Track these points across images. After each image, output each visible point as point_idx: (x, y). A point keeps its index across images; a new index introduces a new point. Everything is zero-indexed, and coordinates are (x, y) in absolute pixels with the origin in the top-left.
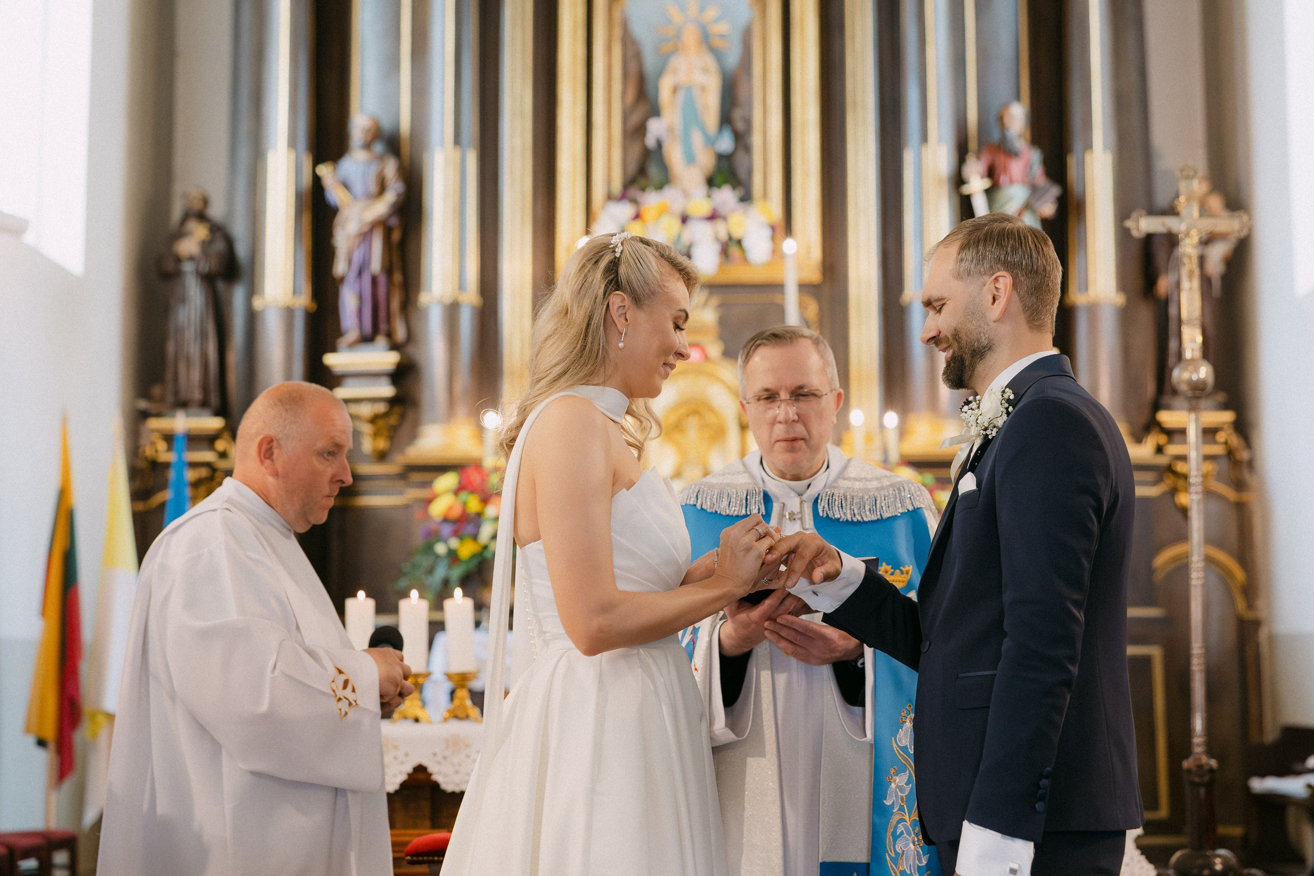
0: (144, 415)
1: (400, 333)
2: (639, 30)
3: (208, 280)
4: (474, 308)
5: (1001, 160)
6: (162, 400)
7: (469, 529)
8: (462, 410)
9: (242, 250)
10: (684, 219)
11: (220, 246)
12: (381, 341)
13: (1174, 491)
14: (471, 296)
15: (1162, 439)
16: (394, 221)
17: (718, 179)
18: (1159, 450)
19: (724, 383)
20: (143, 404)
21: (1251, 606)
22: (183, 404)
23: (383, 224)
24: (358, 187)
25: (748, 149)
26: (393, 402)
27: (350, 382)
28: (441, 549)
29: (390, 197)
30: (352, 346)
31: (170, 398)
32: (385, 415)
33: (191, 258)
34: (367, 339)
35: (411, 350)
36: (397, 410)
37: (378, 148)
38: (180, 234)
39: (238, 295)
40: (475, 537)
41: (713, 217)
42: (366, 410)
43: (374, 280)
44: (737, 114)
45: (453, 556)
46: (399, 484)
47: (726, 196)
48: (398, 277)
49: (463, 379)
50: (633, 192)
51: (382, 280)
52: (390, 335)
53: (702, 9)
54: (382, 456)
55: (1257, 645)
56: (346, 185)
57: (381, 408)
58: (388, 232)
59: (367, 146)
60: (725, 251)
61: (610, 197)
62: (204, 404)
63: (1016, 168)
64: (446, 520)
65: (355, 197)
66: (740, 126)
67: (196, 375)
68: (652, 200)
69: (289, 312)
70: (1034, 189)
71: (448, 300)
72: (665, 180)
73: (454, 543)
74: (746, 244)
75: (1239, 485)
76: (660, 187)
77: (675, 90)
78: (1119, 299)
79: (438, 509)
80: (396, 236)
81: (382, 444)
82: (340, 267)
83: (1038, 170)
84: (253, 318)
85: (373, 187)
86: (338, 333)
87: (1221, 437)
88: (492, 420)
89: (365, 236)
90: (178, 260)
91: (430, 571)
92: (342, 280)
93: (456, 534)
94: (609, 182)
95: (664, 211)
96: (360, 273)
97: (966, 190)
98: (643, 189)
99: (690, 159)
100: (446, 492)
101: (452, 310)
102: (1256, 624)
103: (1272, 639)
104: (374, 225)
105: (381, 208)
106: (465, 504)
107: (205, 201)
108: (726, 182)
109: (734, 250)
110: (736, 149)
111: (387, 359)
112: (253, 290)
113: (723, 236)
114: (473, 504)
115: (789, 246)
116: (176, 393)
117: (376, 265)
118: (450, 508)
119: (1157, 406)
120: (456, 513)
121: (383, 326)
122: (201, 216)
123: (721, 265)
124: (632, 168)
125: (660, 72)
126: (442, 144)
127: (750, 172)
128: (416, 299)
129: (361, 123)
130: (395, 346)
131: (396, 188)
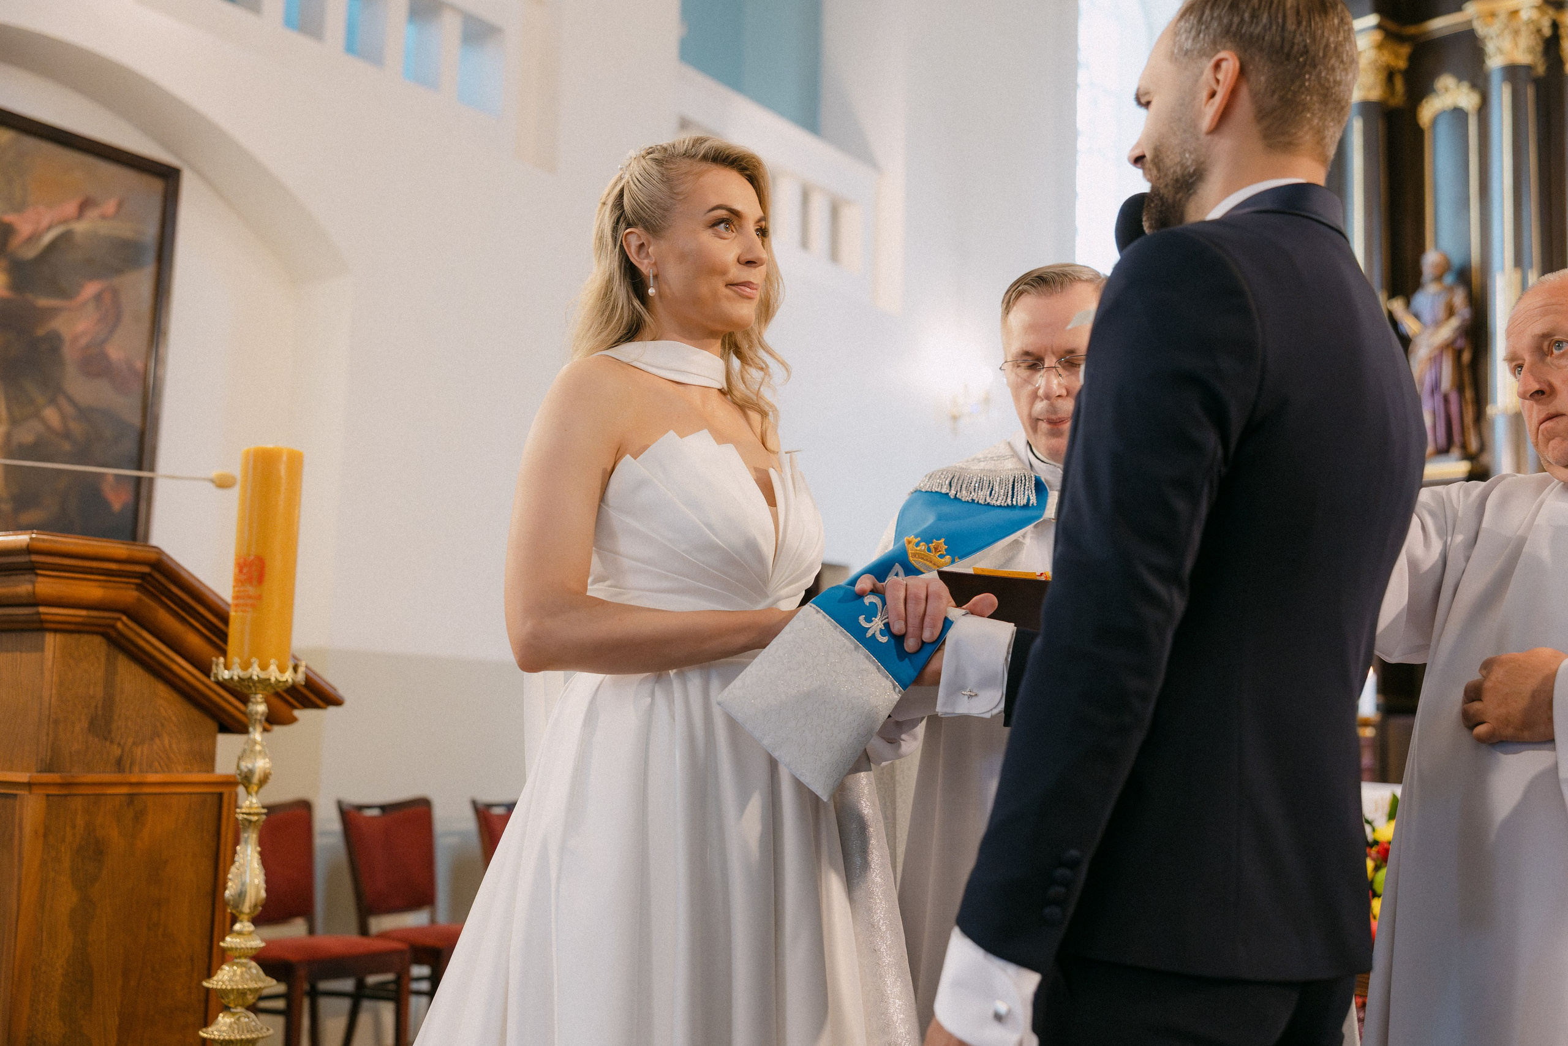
1: (1474, 445)
12: (1456, 452)
16: (1461, 343)
23: (1452, 346)
24: (1428, 317)
34: (1443, 451)
35: (1485, 459)
37: (1449, 279)
43: (1446, 399)
48: (1469, 394)
51: (1454, 398)
52: (1464, 446)
56: (1417, 316)
58: (1458, 355)
59: (1439, 278)
65: (1425, 325)
71: (1512, 412)
80: (1466, 357)
85: (1442, 314)
89: (1435, 360)
96: (1432, 393)
104: (1443, 348)
105: (1447, 331)
111: (1460, 467)
117: (1446, 383)
121: (1457, 438)
126: (1503, 269)
128: (1485, 412)
129: (1431, 259)
130: (1467, 456)
131: (1463, 312)
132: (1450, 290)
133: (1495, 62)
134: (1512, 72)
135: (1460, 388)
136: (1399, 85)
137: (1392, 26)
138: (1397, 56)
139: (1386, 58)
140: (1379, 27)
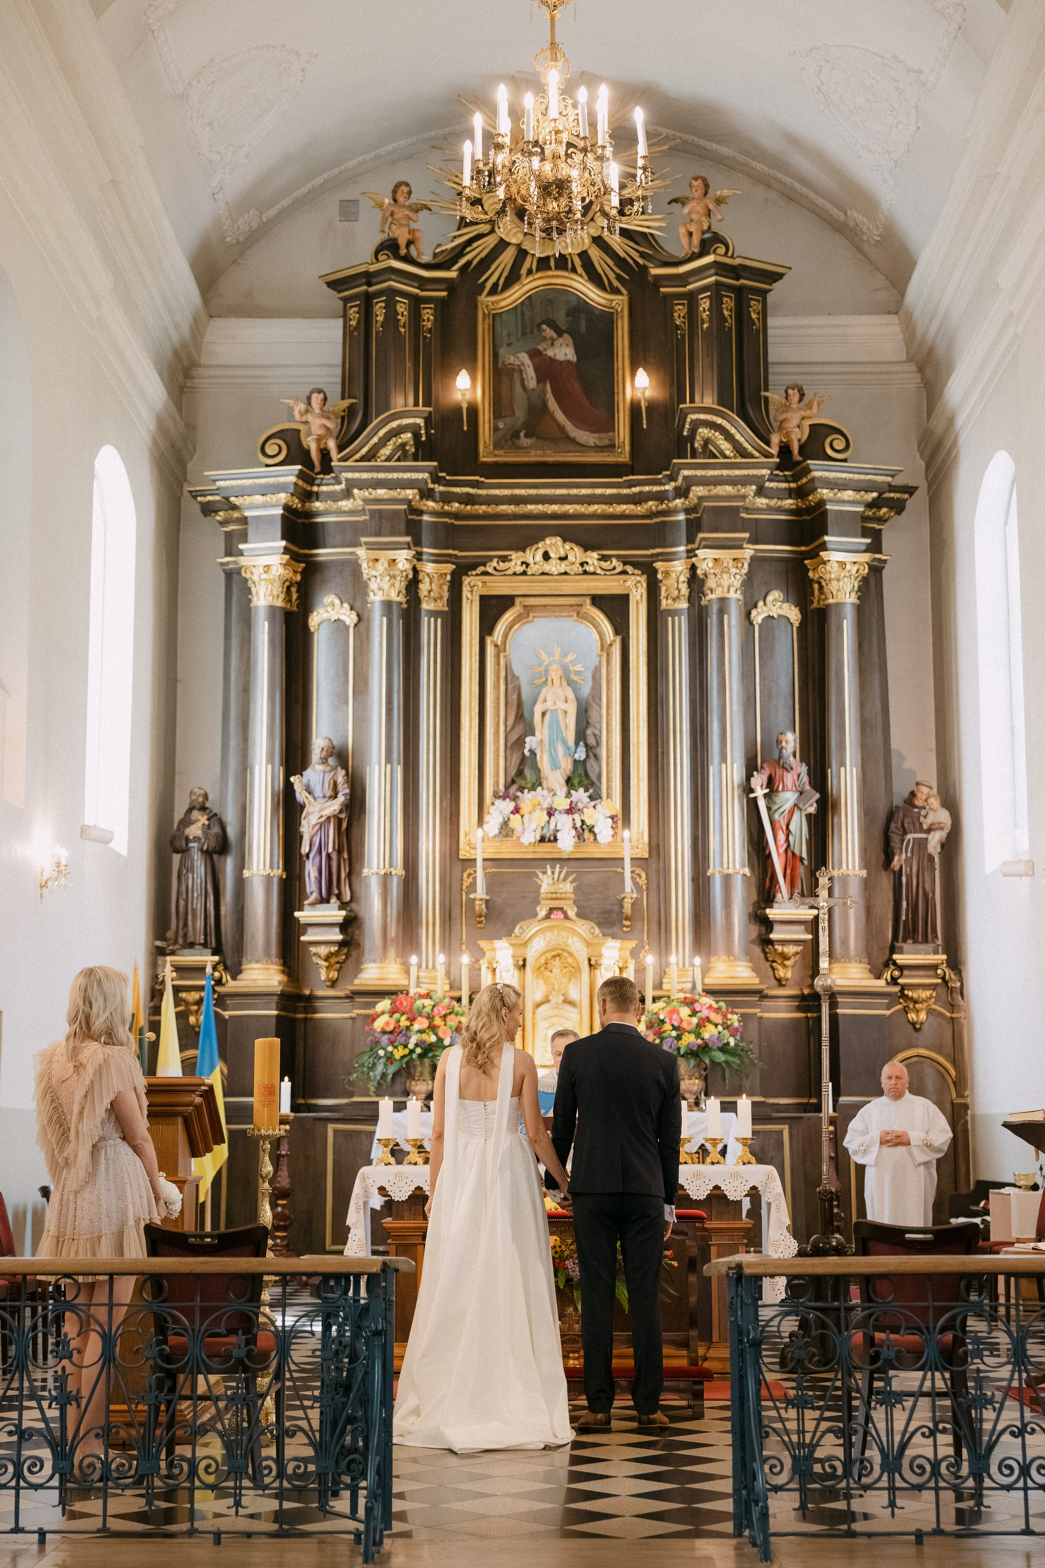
0: (161, 952)
1: (347, 897)
2: (518, 670)
3: (208, 854)
4: (399, 877)
5: (779, 772)
6: (176, 942)
7: (401, 1039)
8: (392, 952)
9: (232, 832)
10: (550, 814)
11: (216, 830)
12: (333, 900)
13: (906, 1010)
14: (399, 870)
15: (896, 973)
16: (343, 816)
17: (576, 781)
18: (894, 981)
19: (580, 935)
20: (158, 943)
21: (960, 1095)
22: (192, 945)
24: (318, 793)
25: (597, 758)
26: (342, 944)
27: (310, 930)
28: (381, 1053)
29: (341, 798)
30: (312, 904)
31: (180, 940)
32: (337, 954)
33: (196, 839)
34: (324, 900)
36: (345, 950)
37: (331, 761)
38: (186, 822)
39: (229, 864)
40: (406, 1046)
41: (570, 811)
42: (323, 950)
43: (329, 856)
44: (589, 732)
45: (390, 1058)
46: (347, 1003)
47: (580, 795)
48: (346, 856)
49: (392, 931)
50: (512, 790)
51: (334, 856)
52: (339, 896)
53: (564, 655)
54: (333, 984)
55: (966, 1122)
56: (309, 789)
57: (334, 949)
58: (339, 821)
59: (324, 761)
60: (580, 836)
61: (496, 796)
62: (205, 945)
63: (789, 779)
64: (384, 1032)
65: (315, 798)
66: (591, 741)
67: (200, 923)
68: (527, 798)
69: (269, 878)
70: (801, 793)
71: (382, 872)
72: (537, 784)
73: (390, 1049)
74: (596, 830)
75: (953, 1007)
76: (533, 788)
77: (544, 714)
78: (864, 873)
79: (379, 1024)
80: (344, 825)
81: (334, 974)
82: (305, 849)
83: (805, 779)
84: (241, 884)
85: (329, 793)
86: (303, 895)
87: (939, 971)
88: (414, 959)
89: (323, 826)
90: (187, 840)
91: (373, 1067)
92: (308, 856)
93: (392, 1043)
94: (497, 783)
95: (536, 806)
96: (319, 852)
97: (752, 795)
98: (521, 789)
99: (555, 766)
100: (383, 1013)
101: (386, 879)
102: (966, 1107)
103: (973, 1117)
104: (329, 818)
105: (334, 807)
106: (398, 1021)
107: (206, 796)
108: (580, 784)
109: (587, 834)
110: (588, 756)
111: (339, 915)
112: (241, 865)
113: (579, 824)
114: (404, 1022)
115: (626, 834)
116: (185, 935)
117: (331, 845)
118: (387, 1023)
119: (893, 950)
120: (390, 1028)
121: (335, 891)
122: (203, 808)
123: (576, 846)
124: (513, 772)
125: (534, 702)
126: (378, 761)
127: (599, 776)
128: (361, 872)
129: (318, 743)
130: (343, 906)
131: (344, 791)
132: (333, 769)
133: (376, 598)
134: (388, 605)
135: (339, 852)
136: (295, 596)
137: (295, 549)
138: (295, 572)
139: (288, 573)
140: (286, 550)
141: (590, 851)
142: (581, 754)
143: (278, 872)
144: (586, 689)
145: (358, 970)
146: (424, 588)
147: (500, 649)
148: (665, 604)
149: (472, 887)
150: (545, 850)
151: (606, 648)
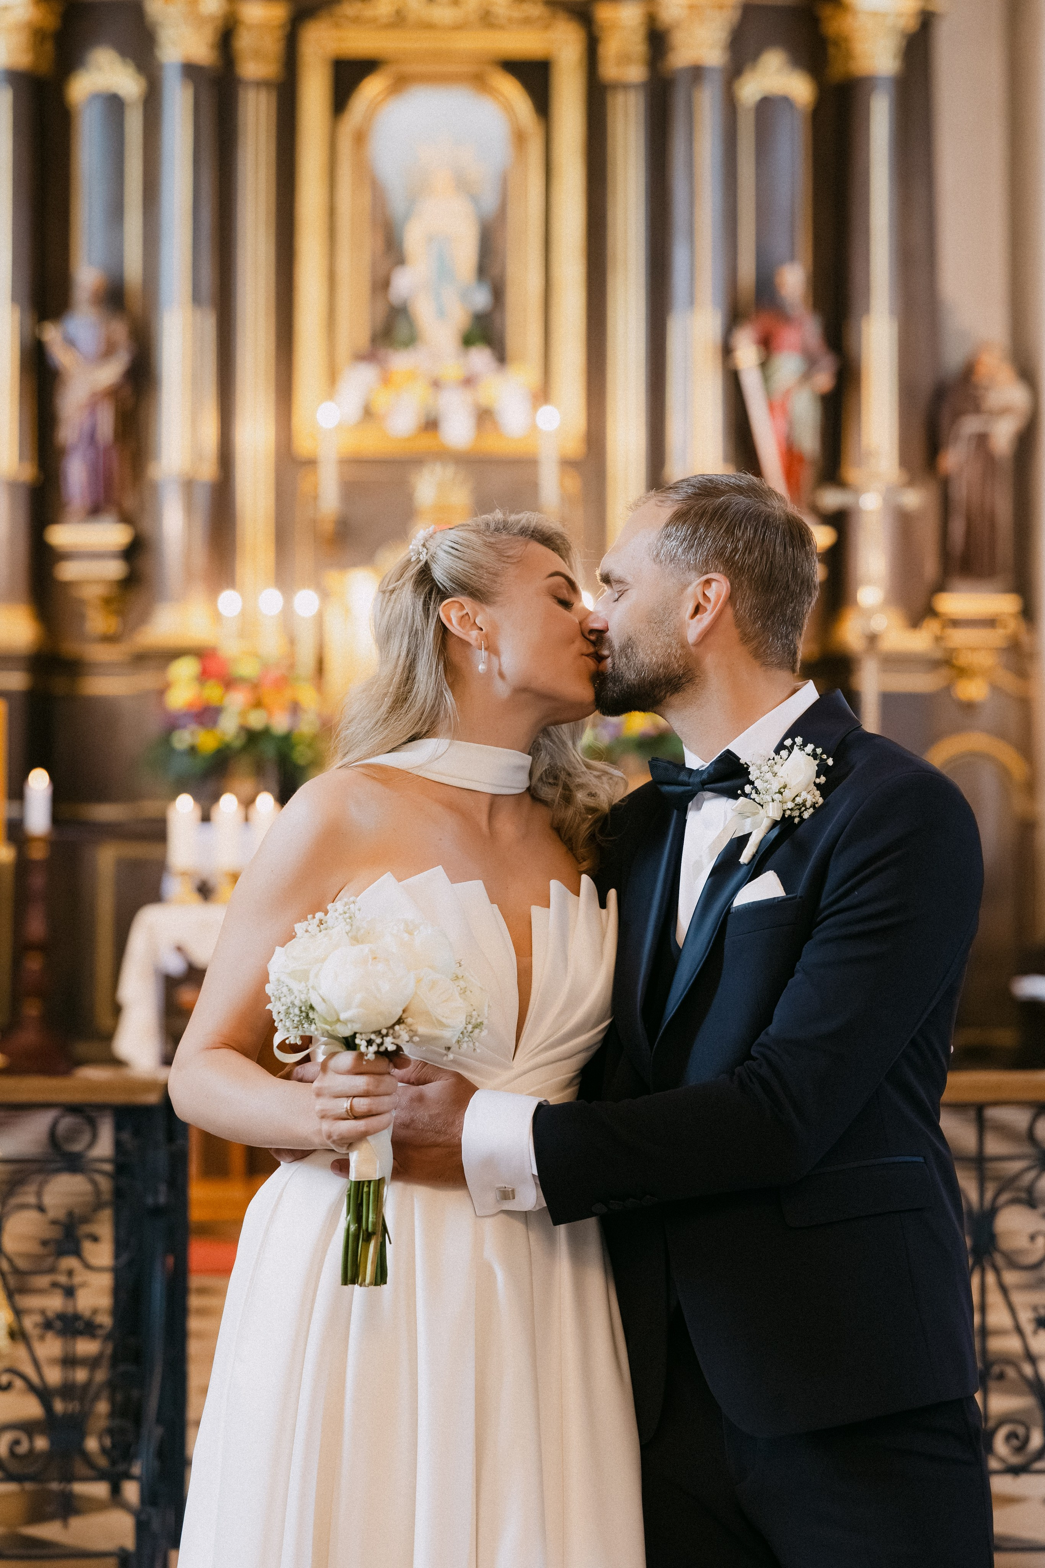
2: (386, 170)
5: (777, 326)
8: (198, 590)
10: (436, 385)
12: (110, 513)
13: (951, 684)
14: (208, 471)
15: (941, 628)
16: (125, 390)
17: (475, 338)
21: (1031, 803)
23: (113, 393)
24: (84, 348)
25: (504, 306)
26: (123, 582)
27: (76, 561)
29: (120, 361)
30: (78, 520)
32: (115, 597)
35: (144, 525)
36: (127, 593)
41: (467, 382)
42: (94, 593)
43: (105, 452)
44: (495, 265)
45: (192, 750)
46: (131, 670)
47: (482, 357)
48: (130, 448)
49: (200, 558)
50: (379, 348)
51: (114, 453)
52: (120, 506)
54: (113, 638)
56: (72, 344)
57: (110, 590)
58: (121, 403)
59: (95, 302)
60: (479, 423)
61: (356, 357)
63: (792, 335)
65: (80, 360)
66: (497, 276)
68: (400, 361)
71: (183, 476)
75: (1023, 675)
76: (406, 347)
77: (429, 239)
79: (177, 699)
80: (127, 405)
81: (113, 625)
82: (61, 435)
85: (102, 348)
86: (62, 503)
89: (92, 407)
92: (67, 448)
94: (354, 341)
95: (415, 376)
96: (90, 442)
98: (391, 348)
99: (442, 315)
100: (184, 680)
101: (188, 483)
104: (103, 394)
105: (109, 373)
106: (207, 695)
108: (482, 341)
109: (488, 421)
110: (493, 307)
111: (119, 535)
113: (478, 406)
114: (214, 693)
115: (547, 414)
117: (107, 433)
118: (193, 699)
119: (934, 589)
121: (115, 495)
123: (476, 439)
124: (380, 324)
126: (178, 304)
127: (506, 332)
128: (146, 471)
130: (126, 523)
131: (126, 351)
132: (111, 319)
133: (170, 57)
135: (119, 439)
136: (48, 51)
138: (50, 15)
141: (493, 445)
142: (481, 299)
143: (26, 472)
144: (490, 201)
145: (144, 617)
146: (245, 42)
147: (360, 138)
148: (610, 70)
149: (316, 498)
150: (425, 443)
151: (519, 138)
